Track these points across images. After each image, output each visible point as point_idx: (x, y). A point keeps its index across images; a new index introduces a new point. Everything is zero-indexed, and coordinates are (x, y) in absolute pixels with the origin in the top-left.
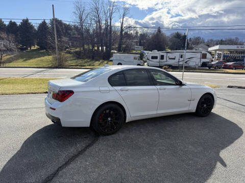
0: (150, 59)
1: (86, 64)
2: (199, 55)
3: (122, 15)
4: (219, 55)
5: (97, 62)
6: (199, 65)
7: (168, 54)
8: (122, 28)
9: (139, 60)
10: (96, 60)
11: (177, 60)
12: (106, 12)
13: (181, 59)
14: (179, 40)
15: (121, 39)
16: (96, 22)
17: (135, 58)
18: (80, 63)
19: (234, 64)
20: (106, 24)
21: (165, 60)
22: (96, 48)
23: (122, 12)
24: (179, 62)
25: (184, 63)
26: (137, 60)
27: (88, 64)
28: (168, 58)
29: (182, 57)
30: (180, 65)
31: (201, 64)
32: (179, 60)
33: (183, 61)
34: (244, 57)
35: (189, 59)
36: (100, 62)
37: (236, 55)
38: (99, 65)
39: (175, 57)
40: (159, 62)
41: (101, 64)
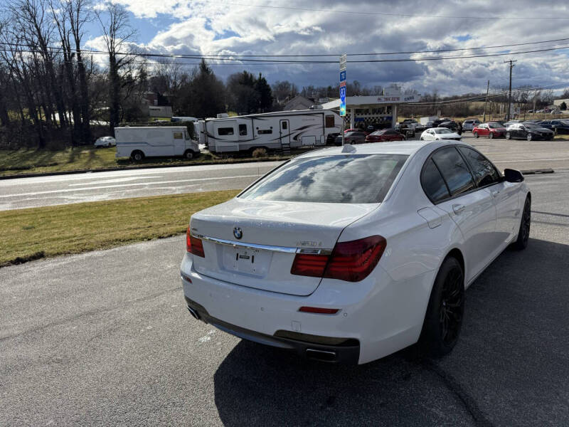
0: (217, 135)
1: (29, 163)
2: (319, 120)
3: (108, 29)
5: (60, 154)
6: (323, 141)
7: (255, 121)
8: (112, 59)
9: (187, 139)
10: (55, 150)
11: (275, 134)
12: (60, 18)
13: (285, 132)
15: (117, 90)
16: (33, 47)
17: (177, 136)
18: (11, 163)
19: (385, 133)
20: (66, 47)
21: (249, 136)
23: (107, 21)
24: (280, 138)
25: (292, 140)
26: (184, 139)
27: (36, 162)
28: (256, 131)
29: (285, 126)
30: (284, 146)
31: (326, 138)
32: (281, 133)
33: (290, 135)
34: (391, 118)
35: (300, 131)
36: (67, 152)
37: (375, 116)
38: (72, 161)
39: (271, 128)
40: (239, 141)
41: (76, 158)
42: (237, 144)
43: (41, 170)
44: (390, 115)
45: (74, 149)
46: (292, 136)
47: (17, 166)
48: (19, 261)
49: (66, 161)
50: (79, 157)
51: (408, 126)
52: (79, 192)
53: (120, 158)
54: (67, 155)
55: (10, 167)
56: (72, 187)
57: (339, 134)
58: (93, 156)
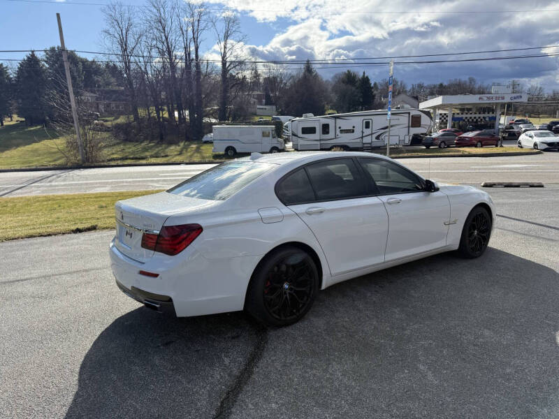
0: (300, 134)
1: (147, 154)
2: (404, 120)
3: (222, 36)
4: (443, 117)
5: (173, 147)
6: (407, 141)
7: (338, 120)
8: (224, 63)
9: (274, 137)
10: (170, 143)
11: (357, 134)
12: (184, 29)
13: (367, 131)
14: (354, 89)
15: (225, 91)
16: (162, 53)
17: (264, 135)
18: (133, 153)
19: (478, 135)
20: (188, 54)
21: (331, 135)
22: (166, 115)
23: (221, 27)
24: (362, 137)
25: (374, 140)
26: (271, 137)
27: (153, 153)
28: (338, 130)
29: (367, 125)
30: (365, 145)
31: (411, 138)
32: (363, 132)
33: (372, 134)
34: (494, 118)
35: (383, 131)
36: (179, 146)
37: (477, 116)
38: (180, 153)
39: (354, 127)
40: (320, 140)
41: (184, 152)
42: (318, 143)
43: (153, 160)
44: (494, 115)
45: (186, 143)
46: (374, 136)
47: (137, 156)
48: (78, 231)
49: (176, 153)
50: (186, 151)
51: (514, 127)
52: (164, 181)
53: (217, 153)
54: (178, 148)
55: (131, 156)
56: (161, 177)
57: (426, 134)
58: (198, 150)
